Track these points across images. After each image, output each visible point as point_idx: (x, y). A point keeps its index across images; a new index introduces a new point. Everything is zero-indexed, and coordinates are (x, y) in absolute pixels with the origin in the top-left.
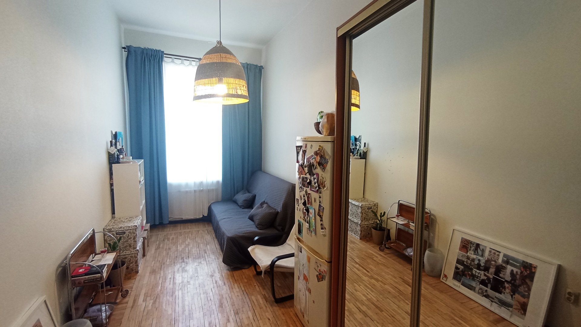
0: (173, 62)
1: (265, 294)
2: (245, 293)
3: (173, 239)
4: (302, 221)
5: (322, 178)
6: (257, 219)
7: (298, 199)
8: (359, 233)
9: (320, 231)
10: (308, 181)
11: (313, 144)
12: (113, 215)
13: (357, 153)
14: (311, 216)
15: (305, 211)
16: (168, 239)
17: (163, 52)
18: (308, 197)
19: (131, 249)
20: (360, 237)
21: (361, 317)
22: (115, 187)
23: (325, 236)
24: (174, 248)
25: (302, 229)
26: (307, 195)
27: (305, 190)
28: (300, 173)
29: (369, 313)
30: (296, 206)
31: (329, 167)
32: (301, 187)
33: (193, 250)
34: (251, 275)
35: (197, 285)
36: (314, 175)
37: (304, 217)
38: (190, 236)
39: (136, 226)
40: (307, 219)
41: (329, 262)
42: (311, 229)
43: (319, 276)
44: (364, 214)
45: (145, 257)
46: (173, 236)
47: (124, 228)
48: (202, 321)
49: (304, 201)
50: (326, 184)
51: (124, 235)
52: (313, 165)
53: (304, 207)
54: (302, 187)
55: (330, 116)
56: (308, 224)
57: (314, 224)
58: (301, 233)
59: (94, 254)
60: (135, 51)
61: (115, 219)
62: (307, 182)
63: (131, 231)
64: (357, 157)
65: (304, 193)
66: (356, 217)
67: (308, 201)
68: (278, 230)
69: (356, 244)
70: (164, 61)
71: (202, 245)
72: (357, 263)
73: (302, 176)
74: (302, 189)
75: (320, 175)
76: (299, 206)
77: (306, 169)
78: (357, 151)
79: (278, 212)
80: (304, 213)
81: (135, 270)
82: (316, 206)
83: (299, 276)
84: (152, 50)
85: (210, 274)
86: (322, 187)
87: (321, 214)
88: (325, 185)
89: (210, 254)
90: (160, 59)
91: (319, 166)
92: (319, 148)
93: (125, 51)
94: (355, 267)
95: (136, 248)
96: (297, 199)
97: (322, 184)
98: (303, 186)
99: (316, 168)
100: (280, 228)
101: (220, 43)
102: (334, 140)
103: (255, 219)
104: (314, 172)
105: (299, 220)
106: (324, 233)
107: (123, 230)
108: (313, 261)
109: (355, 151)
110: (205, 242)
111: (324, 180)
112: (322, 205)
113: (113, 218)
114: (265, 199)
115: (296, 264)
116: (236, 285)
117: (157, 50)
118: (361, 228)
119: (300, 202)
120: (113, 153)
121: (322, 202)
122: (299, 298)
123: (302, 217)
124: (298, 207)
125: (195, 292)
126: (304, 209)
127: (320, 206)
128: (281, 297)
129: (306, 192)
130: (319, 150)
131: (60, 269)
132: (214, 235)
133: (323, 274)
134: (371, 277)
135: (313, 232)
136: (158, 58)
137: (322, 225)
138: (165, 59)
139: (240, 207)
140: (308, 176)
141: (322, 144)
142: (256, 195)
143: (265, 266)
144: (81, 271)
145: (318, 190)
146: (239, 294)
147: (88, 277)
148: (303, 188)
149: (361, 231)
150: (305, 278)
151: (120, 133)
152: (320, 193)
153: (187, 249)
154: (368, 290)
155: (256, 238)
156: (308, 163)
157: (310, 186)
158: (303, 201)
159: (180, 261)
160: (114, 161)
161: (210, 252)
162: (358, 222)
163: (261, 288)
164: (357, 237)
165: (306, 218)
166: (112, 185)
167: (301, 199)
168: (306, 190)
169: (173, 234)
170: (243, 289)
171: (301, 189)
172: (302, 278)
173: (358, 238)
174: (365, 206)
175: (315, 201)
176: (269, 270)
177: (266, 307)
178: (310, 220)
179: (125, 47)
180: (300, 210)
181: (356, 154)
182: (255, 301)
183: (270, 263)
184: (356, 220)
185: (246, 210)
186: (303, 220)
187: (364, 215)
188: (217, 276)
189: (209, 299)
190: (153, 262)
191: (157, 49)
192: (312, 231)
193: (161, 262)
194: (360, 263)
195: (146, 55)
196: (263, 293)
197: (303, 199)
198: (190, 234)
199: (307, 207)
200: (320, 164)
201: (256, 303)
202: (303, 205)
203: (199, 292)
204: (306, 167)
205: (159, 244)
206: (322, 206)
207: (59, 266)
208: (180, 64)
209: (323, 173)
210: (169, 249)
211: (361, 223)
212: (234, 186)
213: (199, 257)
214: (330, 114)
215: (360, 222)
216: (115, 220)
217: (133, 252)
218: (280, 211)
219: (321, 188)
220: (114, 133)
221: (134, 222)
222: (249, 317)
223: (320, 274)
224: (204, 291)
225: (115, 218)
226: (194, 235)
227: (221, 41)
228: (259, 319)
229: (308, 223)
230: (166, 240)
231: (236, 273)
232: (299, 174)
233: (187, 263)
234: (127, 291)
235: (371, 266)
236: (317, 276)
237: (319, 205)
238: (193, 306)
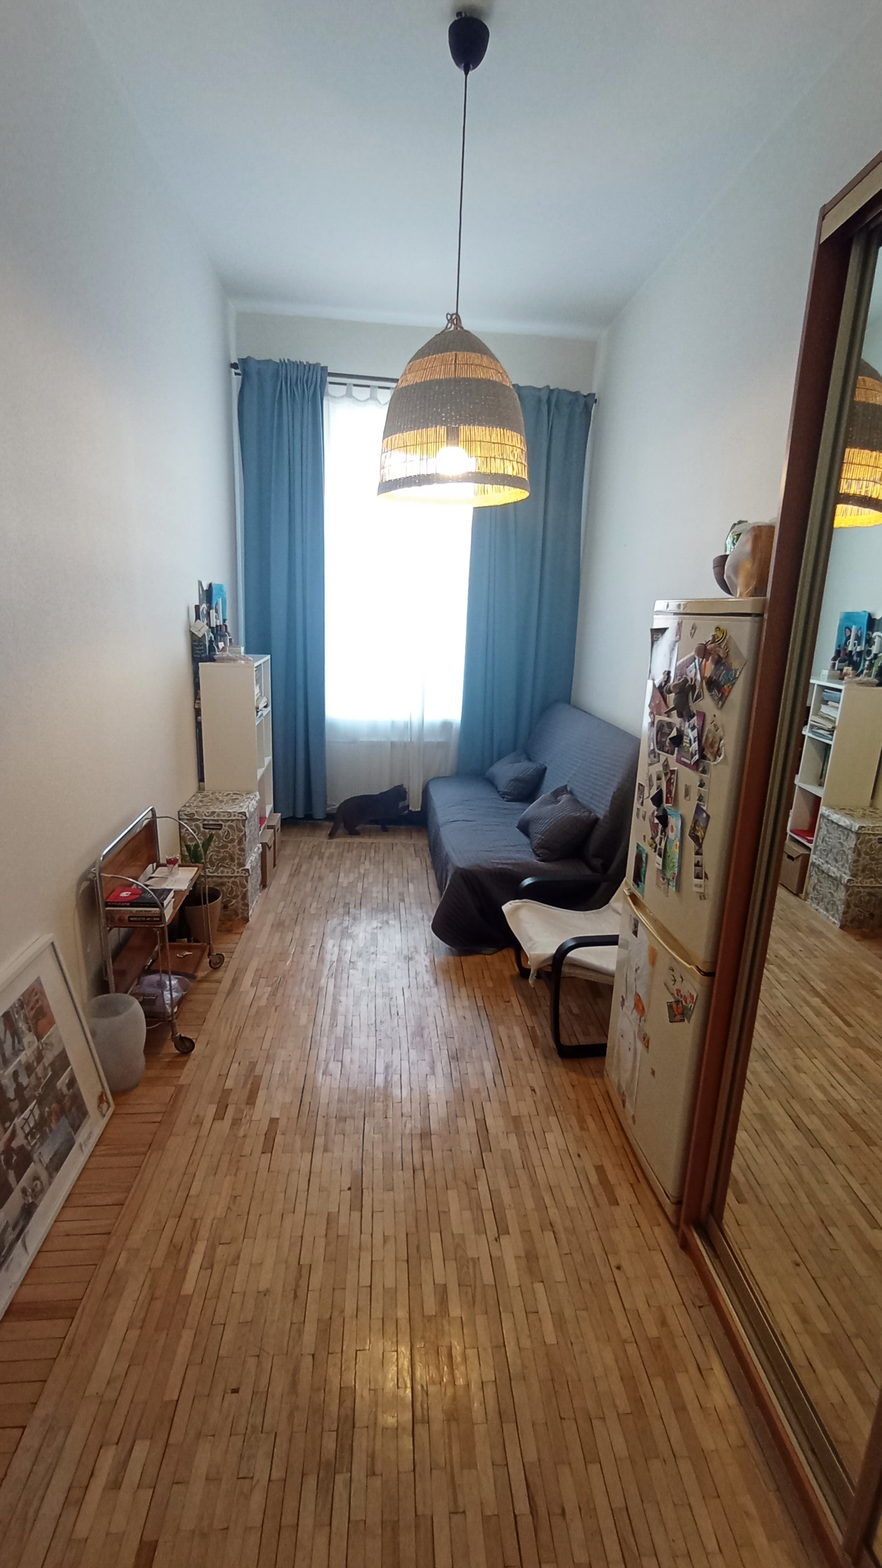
0: (349, 395)
1: (533, 1027)
2: (483, 1014)
3: (331, 856)
4: (647, 849)
5: (712, 727)
6: (539, 830)
7: (642, 785)
8: (841, 908)
9: (691, 882)
10: (674, 733)
11: (697, 622)
12: (201, 783)
14: (671, 835)
15: (656, 821)
16: (321, 857)
17: (324, 369)
18: (669, 783)
19: (234, 866)
20: (841, 921)
21: (797, 1143)
22: (203, 718)
23: (705, 899)
24: (330, 878)
25: (645, 871)
26: (666, 774)
27: (663, 759)
28: (655, 710)
29: (828, 1138)
30: (636, 805)
31: (738, 694)
32: (653, 751)
33: (375, 890)
34: (507, 973)
35: (372, 975)
36: (692, 717)
37: (653, 838)
38: (373, 855)
39: (244, 814)
40: (660, 844)
41: (706, 974)
42: (669, 874)
43: (674, 1005)
44: (863, 855)
45: (267, 889)
46: (332, 850)
47: (219, 815)
48: (371, 1058)
49: (656, 792)
50: (724, 745)
51: (220, 832)
52: (693, 688)
53: (655, 808)
54: (656, 750)
55: (761, 533)
56: (661, 859)
57: (676, 860)
58: (641, 881)
59: (155, 864)
60: (259, 373)
61: (205, 793)
62: (671, 736)
63: (234, 824)
65: (658, 767)
66: (837, 861)
67: (669, 792)
68: (593, 869)
69: (825, 941)
70: (328, 395)
71: (396, 880)
72: (817, 994)
73: (658, 718)
74: (655, 757)
75: (709, 719)
76: (642, 804)
77: (671, 697)
79: (597, 820)
80: (654, 827)
81: (242, 913)
82: (687, 808)
83: (622, 997)
84: (297, 365)
85: (405, 952)
86: (712, 753)
87: (699, 834)
88: (719, 749)
89: (414, 906)
90: (318, 389)
91: (710, 689)
92: (714, 636)
93: (236, 374)
94: (808, 1003)
95: (244, 866)
96: (639, 784)
97: (712, 746)
98: (659, 749)
99: (698, 697)
100: (597, 862)
101: (454, 319)
102: (764, 607)
103: (533, 829)
104: (694, 707)
105: (638, 846)
106: (702, 890)
107: (217, 820)
108: (663, 963)
110: (405, 875)
111: (720, 732)
112: (705, 808)
113: (201, 789)
114: (568, 782)
115: (620, 964)
116: (463, 991)
117: (310, 365)
118: (850, 896)
119: (646, 794)
120: (200, 636)
121: (705, 799)
122: (618, 1053)
123: (649, 835)
124: (639, 807)
125: (364, 988)
126: (656, 813)
127: (699, 810)
128: (574, 1043)
129: (666, 766)
130: (713, 641)
131: (85, 884)
132: (429, 861)
133: (686, 1002)
134: (857, 1043)
135: (671, 883)
136: (313, 386)
137: (697, 865)
138: (331, 389)
139: (503, 795)
140: (675, 719)
141: (724, 622)
142: (545, 769)
143: (538, 956)
144: (124, 894)
145: (697, 763)
146: (468, 1015)
147: (137, 911)
148: (659, 754)
149: (848, 905)
150: (640, 1007)
151: (220, 587)
152: (704, 772)
153: (360, 885)
154: (838, 1076)
155: (528, 881)
156: (679, 679)
157: (676, 749)
158: (654, 791)
159: (341, 911)
160: (203, 655)
161: (413, 901)
162: (841, 877)
163: (525, 1009)
164: (834, 920)
165: (657, 840)
166: (198, 712)
167: (651, 786)
168: (666, 760)
169: (334, 846)
170: (480, 1004)
171: (652, 756)
172: (630, 1002)
173: (834, 923)
174: (870, 832)
175: (687, 794)
176: (549, 970)
177: (531, 1060)
178: (668, 848)
179: (237, 362)
180: (644, 818)
182: (505, 1040)
183: (554, 951)
184: (835, 870)
185: (517, 805)
186: (651, 846)
187: (865, 860)
188: (423, 961)
189: (394, 1011)
190: (282, 903)
191: (311, 363)
192: (669, 880)
193: (298, 905)
194: (827, 997)
195: (283, 384)
196: (530, 1024)
197: (655, 787)
198: (373, 851)
199: (665, 810)
200: (712, 684)
201: (507, 1046)
202: (654, 804)
203: (373, 990)
204: (670, 692)
205: (300, 866)
206: (704, 811)
207: (84, 877)
208: (368, 399)
209: (717, 713)
210: (320, 879)
211: (849, 881)
212: (492, 739)
213: (384, 908)
214: (765, 527)
215: (846, 878)
216: (206, 796)
217: (238, 872)
218: (601, 817)
219: (709, 756)
220: (205, 588)
221: (242, 804)
222: (483, 1074)
223: (677, 1002)
224: (385, 990)
225: (204, 790)
226: (381, 855)
227: (459, 313)
228: (508, 1082)
229: (660, 855)
230: (316, 857)
231: (472, 960)
232: (651, 713)
233: (355, 919)
234: (221, 958)
235: (860, 1011)
236: (670, 1006)
237: (698, 806)
238: (356, 1018)
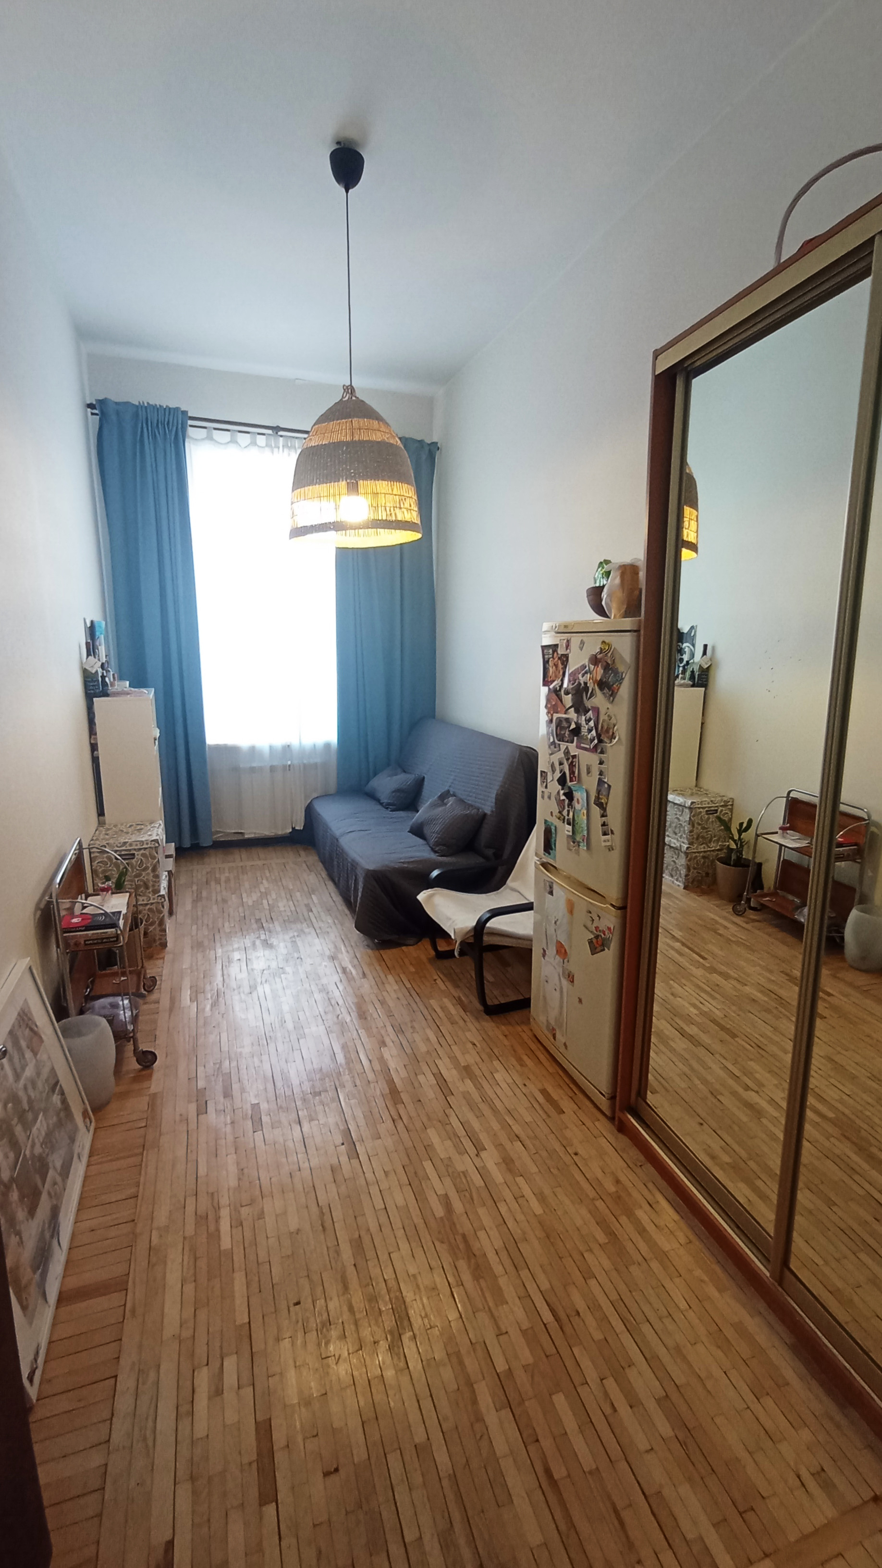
0: (210, 438)
1: (459, 998)
2: (413, 993)
3: (228, 880)
4: (555, 821)
5: (606, 718)
6: (433, 832)
7: (544, 772)
8: (684, 873)
9: (600, 840)
10: (573, 726)
11: (585, 639)
12: (100, 818)
13: (684, 672)
14: (578, 806)
15: (563, 797)
16: (218, 882)
17: (185, 413)
18: (572, 766)
19: (149, 892)
20: (684, 884)
22: (101, 753)
23: (613, 849)
24: (234, 899)
25: (555, 840)
26: (568, 759)
27: (563, 747)
28: (552, 708)
30: (540, 788)
31: (625, 690)
32: (553, 743)
33: (281, 904)
34: (424, 958)
35: (303, 976)
36: (588, 711)
37: (560, 812)
38: (268, 875)
39: (156, 841)
40: (568, 815)
41: (619, 908)
42: (578, 838)
43: (594, 941)
44: (696, 826)
45: (174, 917)
46: (227, 875)
47: (131, 845)
48: (326, 1042)
49: (560, 775)
50: (617, 729)
51: (133, 861)
52: (586, 688)
53: (560, 787)
54: (556, 741)
55: (628, 571)
56: (571, 827)
57: (584, 826)
58: (552, 849)
60: (118, 414)
61: (107, 826)
62: (571, 728)
63: (147, 852)
64: (683, 681)
65: (561, 755)
66: (679, 835)
67: (572, 772)
68: (486, 858)
69: (677, 901)
70: (189, 437)
71: (298, 894)
72: (678, 940)
73: (556, 716)
74: (555, 747)
75: (602, 711)
76: (546, 787)
77: (568, 700)
78: (684, 667)
79: (485, 815)
80: (560, 803)
81: (160, 939)
82: (590, 783)
83: (543, 949)
84: (159, 409)
85: (328, 953)
86: (608, 738)
87: (603, 801)
88: (613, 733)
89: (322, 914)
90: (180, 431)
91: (601, 689)
92: (601, 648)
93: (93, 414)
94: (676, 951)
95: (159, 891)
96: (542, 772)
97: (607, 731)
98: (559, 741)
99: (592, 695)
100: (490, 852)
101: (350, 390)
102: (640, 626)
103: (427, 831)
104: (588, 704)
105: (546, 821)
106: (609, 844)
107: (130, 850)
108: (580, 909)
109: (679, 667)
110: (306, 888)
111: (613, 721)
112: (606, 780)
113: (101, 823)
114: (449, 786)
115: (537, 926)
116: (390, 978)
117: (169, 409)
118: (688, 861)
119: (549, 778)
120: (93, 672)
121: (605, 773)
122: (545, 998)
123: (556, 811)
124: (544, 790)
125: (299, 988)
126: (562, 792)
127: (601, 782)
128: (497, 1003)
129: (567, 752)
130: (601, 651)
132: (324, 874)
133: (604, 935)
134: (711, 969)
135: (581, 844)
136: (175, 428)
137: (604, 825)
138: (191, 431)
139: (386, 806)
140: (572, 715)
141: (608, 638)
142: (424, 778)
143: (467, 927)
144: (75, 921)
145: (596, 746)
146: (400, 995)
147: (93, 934)
148: (559, 745)
149: (687, 869)
150: (561, 951)
151: (99, 622)
152: (602, 752)
153: (265, 902)
155: (435, 873)
156: (573, 684)
157: (575, 738)
158: (558, 775)
159: (255, 926)
160: (97, 691)
161: (320, 910)
162: (682, 847)
163: (448, 984)
165: (565, 813)
166: (94, 747)
167: (553, 771)
168: (567, 748)
169: (227, 871)
170: (409, 986)
171: (552, 747)
172: (552, 951)
173: (681, 886)
174: (700, 806)
175: (589, 772)
176: (471, 940)
177: (465, 1021)
178: (576, 817)
179: (95, 403)
180: (549, 798)
181: (680, 676)
182: (438, 1010)
183: (474, 924)
184: (679, 843)
185: (402, 813)
186: (559, 819)
187: (697, 829)
188: (345, 958)
189: (333, 1002)
190: (194, 927)
191: (170, 407)
192: (579, 842)
193: (211, 926)
194: (684, 940)
195: (144, 424)
196: (456, 995)
197: (558, 771)
198: (267, 872)
199: (569, 788)
200: (602, 684)
201: (441, 1014)
202: (559, 784)
203: (308, 988)
204: (567, 693)
205: (199, 892)
206: (605, 782)
208: (228, 443)
209: (609, 706)
210: (224, 901)
211: (687, 849)
212: (367, 757)
213: (295, 919)
214: (628, 565)
215: (685, 847)
216: (109, 829)
217: (154, 899)
218: (488, 812)
219: (606, 740)
221: (149, 833)
222: (428, 1039)
223: (597, 937)
224: (320, 987)
225: (105, 824)
226: (277, 874)
227: (353, 384)
228: (451, 1041)
229: (569, 824)
230: (213, 883)
231: (388, 954)
232: (548, 713)
233: (270, 932)
234: (154, 980)
235: (709, 946)
236: (590, 942)
237: (599, 779)
238: (301, 1014)
